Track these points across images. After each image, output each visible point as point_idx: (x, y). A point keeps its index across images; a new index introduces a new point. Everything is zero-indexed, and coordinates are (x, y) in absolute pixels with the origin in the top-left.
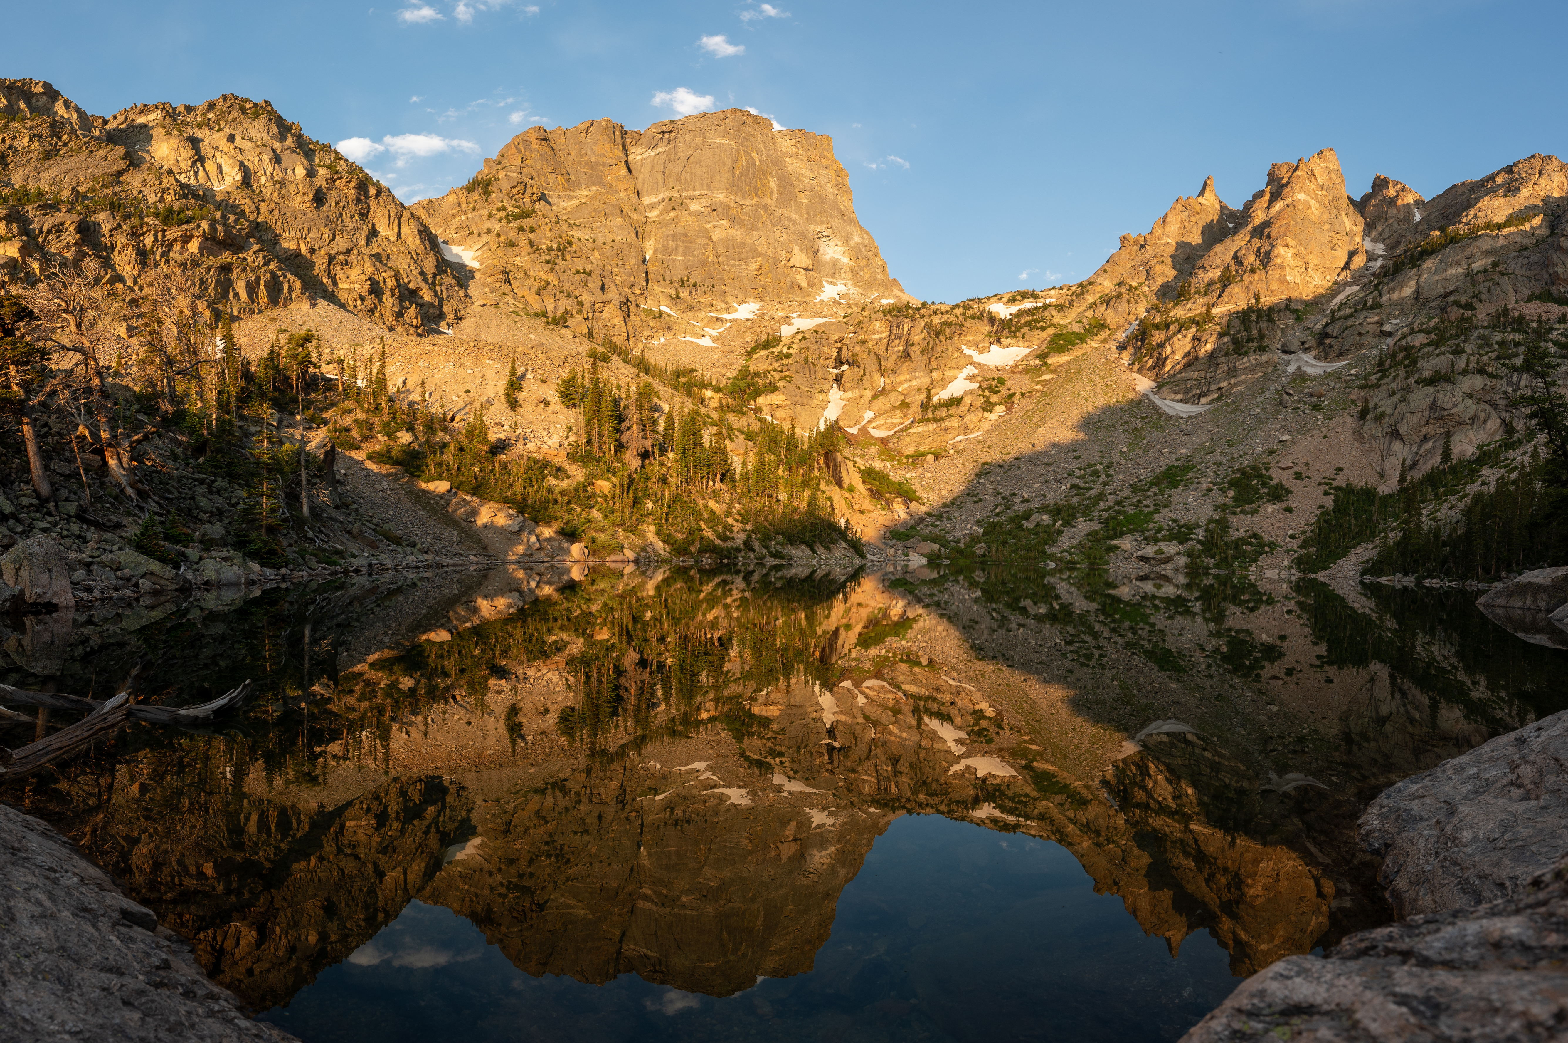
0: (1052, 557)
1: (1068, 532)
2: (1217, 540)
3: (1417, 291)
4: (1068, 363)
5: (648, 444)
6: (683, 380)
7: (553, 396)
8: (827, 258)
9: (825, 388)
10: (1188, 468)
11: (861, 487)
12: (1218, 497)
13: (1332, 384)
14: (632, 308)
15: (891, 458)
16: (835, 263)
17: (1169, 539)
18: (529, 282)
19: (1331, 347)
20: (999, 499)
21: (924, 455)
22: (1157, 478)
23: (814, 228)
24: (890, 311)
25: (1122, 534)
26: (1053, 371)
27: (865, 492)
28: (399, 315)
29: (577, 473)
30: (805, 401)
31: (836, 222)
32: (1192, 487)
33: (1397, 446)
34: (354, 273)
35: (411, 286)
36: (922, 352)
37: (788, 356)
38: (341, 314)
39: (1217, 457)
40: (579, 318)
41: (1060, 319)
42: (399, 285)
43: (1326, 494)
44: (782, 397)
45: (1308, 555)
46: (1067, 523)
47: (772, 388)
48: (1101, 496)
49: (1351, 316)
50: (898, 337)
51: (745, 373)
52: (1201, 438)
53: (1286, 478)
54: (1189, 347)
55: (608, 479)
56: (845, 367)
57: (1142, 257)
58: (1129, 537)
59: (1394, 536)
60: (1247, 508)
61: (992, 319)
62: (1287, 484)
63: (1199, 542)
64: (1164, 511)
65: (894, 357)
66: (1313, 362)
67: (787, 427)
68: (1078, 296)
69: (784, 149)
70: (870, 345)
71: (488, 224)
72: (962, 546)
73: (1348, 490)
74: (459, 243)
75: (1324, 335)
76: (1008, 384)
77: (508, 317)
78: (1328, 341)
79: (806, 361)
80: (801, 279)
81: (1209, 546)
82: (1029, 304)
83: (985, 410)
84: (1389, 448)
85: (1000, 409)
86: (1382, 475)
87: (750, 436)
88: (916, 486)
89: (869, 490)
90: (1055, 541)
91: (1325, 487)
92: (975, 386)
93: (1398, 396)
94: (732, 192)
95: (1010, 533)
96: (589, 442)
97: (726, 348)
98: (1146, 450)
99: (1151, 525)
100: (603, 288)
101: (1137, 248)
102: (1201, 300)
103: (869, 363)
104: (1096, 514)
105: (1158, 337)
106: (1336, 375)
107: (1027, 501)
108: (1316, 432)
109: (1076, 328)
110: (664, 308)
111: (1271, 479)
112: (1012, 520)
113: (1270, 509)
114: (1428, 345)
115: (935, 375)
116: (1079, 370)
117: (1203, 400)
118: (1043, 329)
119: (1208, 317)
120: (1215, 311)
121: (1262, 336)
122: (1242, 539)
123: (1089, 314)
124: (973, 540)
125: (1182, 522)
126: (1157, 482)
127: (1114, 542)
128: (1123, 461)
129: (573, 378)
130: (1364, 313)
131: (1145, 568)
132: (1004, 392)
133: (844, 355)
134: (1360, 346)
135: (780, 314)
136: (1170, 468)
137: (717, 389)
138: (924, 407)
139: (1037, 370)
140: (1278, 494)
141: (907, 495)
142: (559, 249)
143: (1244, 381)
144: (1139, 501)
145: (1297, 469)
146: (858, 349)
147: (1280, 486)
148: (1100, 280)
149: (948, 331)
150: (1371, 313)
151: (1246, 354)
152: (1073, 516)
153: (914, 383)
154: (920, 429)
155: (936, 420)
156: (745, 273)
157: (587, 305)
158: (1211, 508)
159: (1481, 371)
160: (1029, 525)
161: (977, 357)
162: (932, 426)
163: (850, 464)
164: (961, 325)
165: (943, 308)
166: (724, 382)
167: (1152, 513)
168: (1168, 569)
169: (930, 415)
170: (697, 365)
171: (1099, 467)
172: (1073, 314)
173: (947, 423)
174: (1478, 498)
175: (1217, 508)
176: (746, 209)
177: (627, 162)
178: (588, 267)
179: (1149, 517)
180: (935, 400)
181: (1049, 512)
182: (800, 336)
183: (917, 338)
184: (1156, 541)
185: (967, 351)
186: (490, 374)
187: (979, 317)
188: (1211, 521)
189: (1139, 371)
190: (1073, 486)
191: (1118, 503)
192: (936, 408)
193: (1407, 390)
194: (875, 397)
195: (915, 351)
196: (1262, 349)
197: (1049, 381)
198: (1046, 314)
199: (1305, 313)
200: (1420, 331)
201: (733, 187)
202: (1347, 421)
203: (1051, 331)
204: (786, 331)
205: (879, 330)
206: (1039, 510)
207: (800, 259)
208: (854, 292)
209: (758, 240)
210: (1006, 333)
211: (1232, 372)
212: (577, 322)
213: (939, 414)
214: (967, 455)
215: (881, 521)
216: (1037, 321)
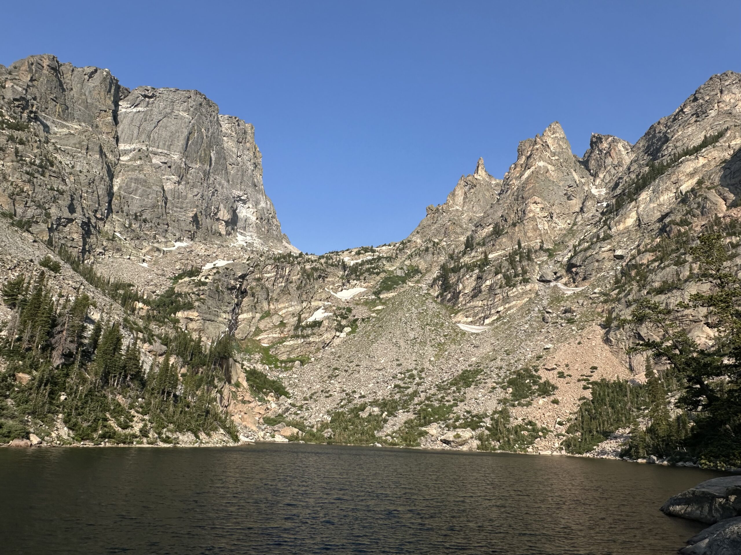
0: (379, 440)
1: (391, 421)
2: (501, 427)
3: (638, 219)
4: (394, 297)
6: (121, 292)
8: (242, 216)
9: (228, 309)
10: (477, 372)
11: (245, 383)
12: (500, 394)
13: (581, 302)
15: (270, 362)
16: (246, 220)
17: (465, 426)
19: (577, 273)
20: (343, 395)
21: (293, 361)
22: (455, 379)
23: (235, 193)
24: (279, 259)
25: (430, 422)
26: (383, 304)
27: (248, 387)
30: (213, 319)
31: (250, 190)
32: (481, 386)
36: (298, 289)
37: (204, 284)
39: (499, 363)
40: (43, 226)
41: (389, 267)
43: (585, 388)
44: (196, 314)
45: (575, 438)
46: (390, 414)
47: (189, 306)
48: (415, 394)
49: (589, 248)
50: (282, 277)
51: (171, 293)
52: (486, 349)
53: (551, 377)
54: (474, 284)
56: (244, 297)
57: (441, 221)
58: (435, 424)
60: (523, 401)
61: (344, 267)
62: (552, 382)
63: (487, 428)
64: (461, 405)
65: (278, 290)
66: (564, 287)
67: (195, 336)
68: (400, 250)
70: (263, 281)
72: (315, 430)
73: (603, 384)
75: (570, 265)
76: (354, 312)
78: (574, 270)
79: (217, 289)
80: (222, 229)
81: (494, 432)
82: (369, 256)
83: (337, 330)
85: (348, 330)
86: (631, 371)
88: (285, 383)
89: (251, 386)
90: (382, 428)
91: (584, 383)
92: (331, 313)
94: (184, 156)
95: (350, 421)
97: (160, 272)
98: (448, 359)
99: (451, 415)
100: (71, 207)
101: (437, 215)
102: (481, 250)
103: (261, 295)
104: (411, 407)
105: (453, 277)
106: (583, 294)
107: (364, 397)
108: (572, 340)
109: (399, 273)
110: (117, 233)
111: (540, 378)
112: (352, 411)
113: (541, 401)
114: (654, 259)
115: (305, 304)
116: (401, 303)
117: (487, 321)
118: (378, 274)
119: (486, 261)
120: (490, 256)
121: (525, 272)
122: (520, 426)
124: (322, 425)
125: (475, 412)
126: (455, 382)
127: (424, 428)
128: (431, 368)
130: (599, 244)
131: (447, 449)
132: (351, 318)
133: (244, 288)
134: (600, 270)
135: (204, 253)
136: (465, 371)
137: (146, 303)
138: (297, 328)
139: (373, 303)
140: (547, 389)
141: (279, 391)
143: (515, 306)
144: (443, 397)
145: (560, 369)
146: (254, 284)
147: (547, 383)
149: (315, 274)
151: (514, 286)
152: (395, 409)
153: (290, 309)
154: (292, 343)
155: (303, 337)
157: (53, 218)
158: (496, 402)
161: (334, 293)
162: (300, 341)
163: (239, 366)
164: (324, 271)
165: (313, 258)
166: (153, 298)
167: (452, 406)
168: (464, 449)
169: (300, 333)
171: (415, 372)
172: (397, 263)
173: (311, 339)
175: (500, 401)
178: (62, 187)
179: (450, 409)
180: (304, 322)
181: (378, 405)
182: (215, 271)
183: (294, 277)
184: (455, 427)
185: (327, 289)
187: (336, 265)
188: (496, 412)
190: (396, 386)
191: (428, 399)
192: (304, 328)
194: (262, 318)
195: (292, 287)
196: (526, 281)
197: (380, 311)
198: (380, 263)
201: (185, 152)
202: (595, 330)
203: (383, 275)
204: (206, 266)
205: (270, 272)
206: (372, 403)
207: (224, 214)
208: (257, 241)
210: (353, 276)
211: (506, 300)
213: (305, 332)
214: (323, 362)
215: (257, 410)
216: (374, 268)
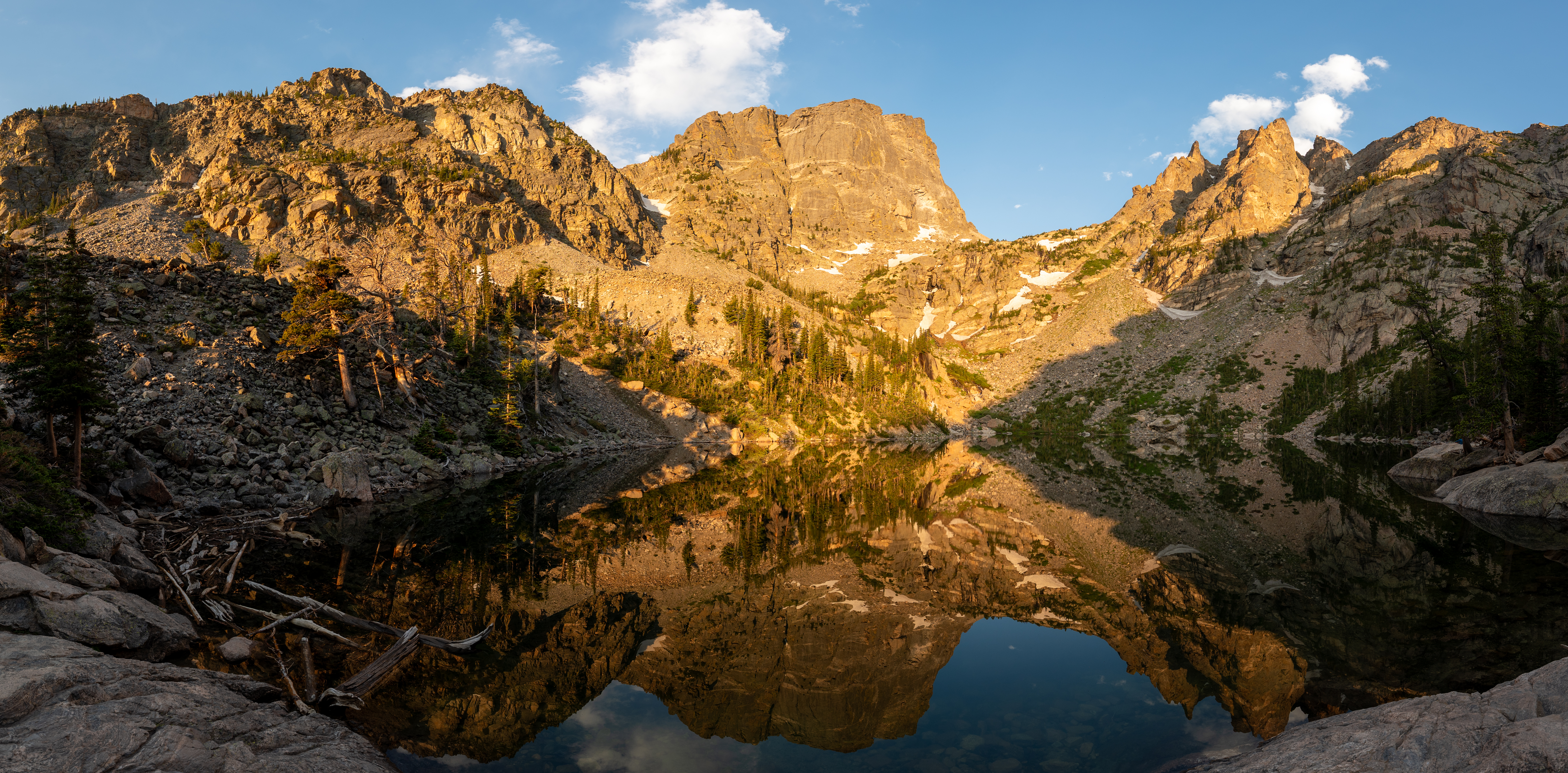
0: (1087, 428)
1: (1099, 409)
2: (1209, 412)
3: (1350, 221)
4: (1097, 283)
5: (788, 353)
6: (817, 300)
7: (720, 317)
8: (922, 208)
9: (920, 305)
10: (1186, 359)
11: (947, 379)
12: (1209, 380)
13: (1290, 292)
14: (781, 247)
15: (969, 356)
16: (927, 212)
17: (1173, 412)
18: (706, 226)
19: (1289, 264)
20: (1048, 385)
21: (992, 353)
22: (1164, 367)
23: (912, 187)
24: (967, 248)
25: (1139, 409)
26: (1086, 289)
27: (950, 382)
28: (611, 251)
29: (736, 375)
30: (906, 315)
31: (928, 182)
32: (1190, 373)
33: (1339, 337)
34: (579, 219)
35: (620, 229)
36: (990, 277)
37: (893, 282)
38: (569, 250)
39: (1208, 349)
40: (742, 254)
41: (1090, 250)
42: (611, 229)
43: (1288, 374)
44: (889, 313)
45: (1276, 421)
46: (1098, 403)
47: (882, 306)
48: (1123, 382)
49: (1303, 241)
50: (973, 266)
51: (862, 295)
52: (1196, 336)
53: (1259, 364)
54: (1185, 268)
55: (759, 380)
56: (935, 290)
57: (1149, 202)
58: (1144, 412)
59: (1338, 405)
60: (1231, 387)
61: (1041, 252)
62: (1259, 368)
63: (1196, 414)
64: (1169, 391)
65: (970, 281)
66: (1276, 276)
67: (892, 335)
68: (1103, 232)
69: (890, 129)
70: (953, 273)
71: (677, 184)
72: (1021, 421)
73: (1305, 371)
74: (656, 197)
75: (1283, 256)
76: (1053, 299)
77: (690, 253)
78: (1286, 261)
79: (907, 286)
80: (903, 224)
81: (1203, 417)
82: (1067, 240)
83: (1037, 319)
84: (1333, 339)
85: (1048, 318)
86: (1329, 359)
87: (865, 343)
88: (987, 377)
89: (953, 380)
90: (1090, 417)
91: (1287, 370)
92: (1029, 301)
93: (1338, 300)
94: (853, 160)
95: (1056, 411)
96: (745, 352)
97: (849, 276)
98: (1156, 346)
99: (1160, 402)
100: (759, 232)
101: (1145, 196)
102: (1193, 233)
103: (952, 286)
104: (1119, 395)
105: (1162, 261)
106: (1293, 286)
107: (1069, 386)
108: (1279, 329)
109: (1103, 256)
110: (803, 246)
111: (1248, 365)
112: (1057, 401)
113: (1247, 387)
114: (1359, 261)
115: (1000, 293)
116: (1105, 288)
117: (1197, 307)
118: (1078, 258)
119: (1198, 246)
120: (1203, 241)
121: (1238, 259)
122: (1227, 411)
123: (1112, 245)
124: (1029, 416)
125: (1183, 399)
126: (1163, 369)
127: (1133, 416)
128: (1138, 354)
129: (735, 304)
130: (1312, 239)
131: (1156, 435)
132: (1051, 306)
133: (934, 281)
134: (1309, 264)
135: (888, 251)
136: (1173, 358)
137: (841, 307)
138: (992, 317)
139: (1075, 289)
140: (1253, 376)
141: (981, 384)
142: (728, 203)
143: (1226, 292)
144: (1151, 384)
145: (1267, 356)
146: (944, 276)
147: (1254, 370)
148: (1119, 220)
149: (1009, 261)
150: (1316, 239)
151: (1227, 272)
152: (1103, 397)
153: (985, 300)
154: (990, 334)
155: (1001, 327)
156: (862, 220)
157: (748, 244)
158: (1204, 388)
159: (1398, 279)
160: (1070, 404)
161: (1031, 280)
162: (998, 332)
163: (938, 361)
164: (1018, 257)
165: (1005, 244)
166: (847, 302)
167: (1160, 393)
168: (1173, 435)
169: (997, 324)
170: (827, 289)
171: (1121, 360)
172: (1100, 246)
173: (1009, 330)
174: (1399, 375)
175: (1208, 387)
176: (863, 173)
177: (777, 139)
178: (749, 216)
179: (1158, 396)
180: (1000, 312)
181: (1085, 395)
182: (902, 267)
183: (986, 266)
184: (1164, 414)
185: (1023, 275)
186: (675, 299)
187: (1031, 250)
188: (1204, 398)
189: (1150, 287)
191: (1136, 386)
192: (1001, 318)
193: (1345, 295)
194: (956, 311)
195: (985, 276)
196: (1238, 268)
197: (1083, 297)
198: (1080, 246)
199: (1269, 240)
200: (1353, 251)
201: (854, 157)
202: (1302, 320)
203: (1084, 259)
204: (892, 263)
205: (959, 263)
206: (1078, 393)
207: (902, 209)
208: (941, 233)
209: (871, 195)
210: (1051, 261)
211: (1217, 286)
212: (739, 256)
213: (1003, 323)
214: (1024, 353)
215: (962, 403)
216: (1073, 252)
